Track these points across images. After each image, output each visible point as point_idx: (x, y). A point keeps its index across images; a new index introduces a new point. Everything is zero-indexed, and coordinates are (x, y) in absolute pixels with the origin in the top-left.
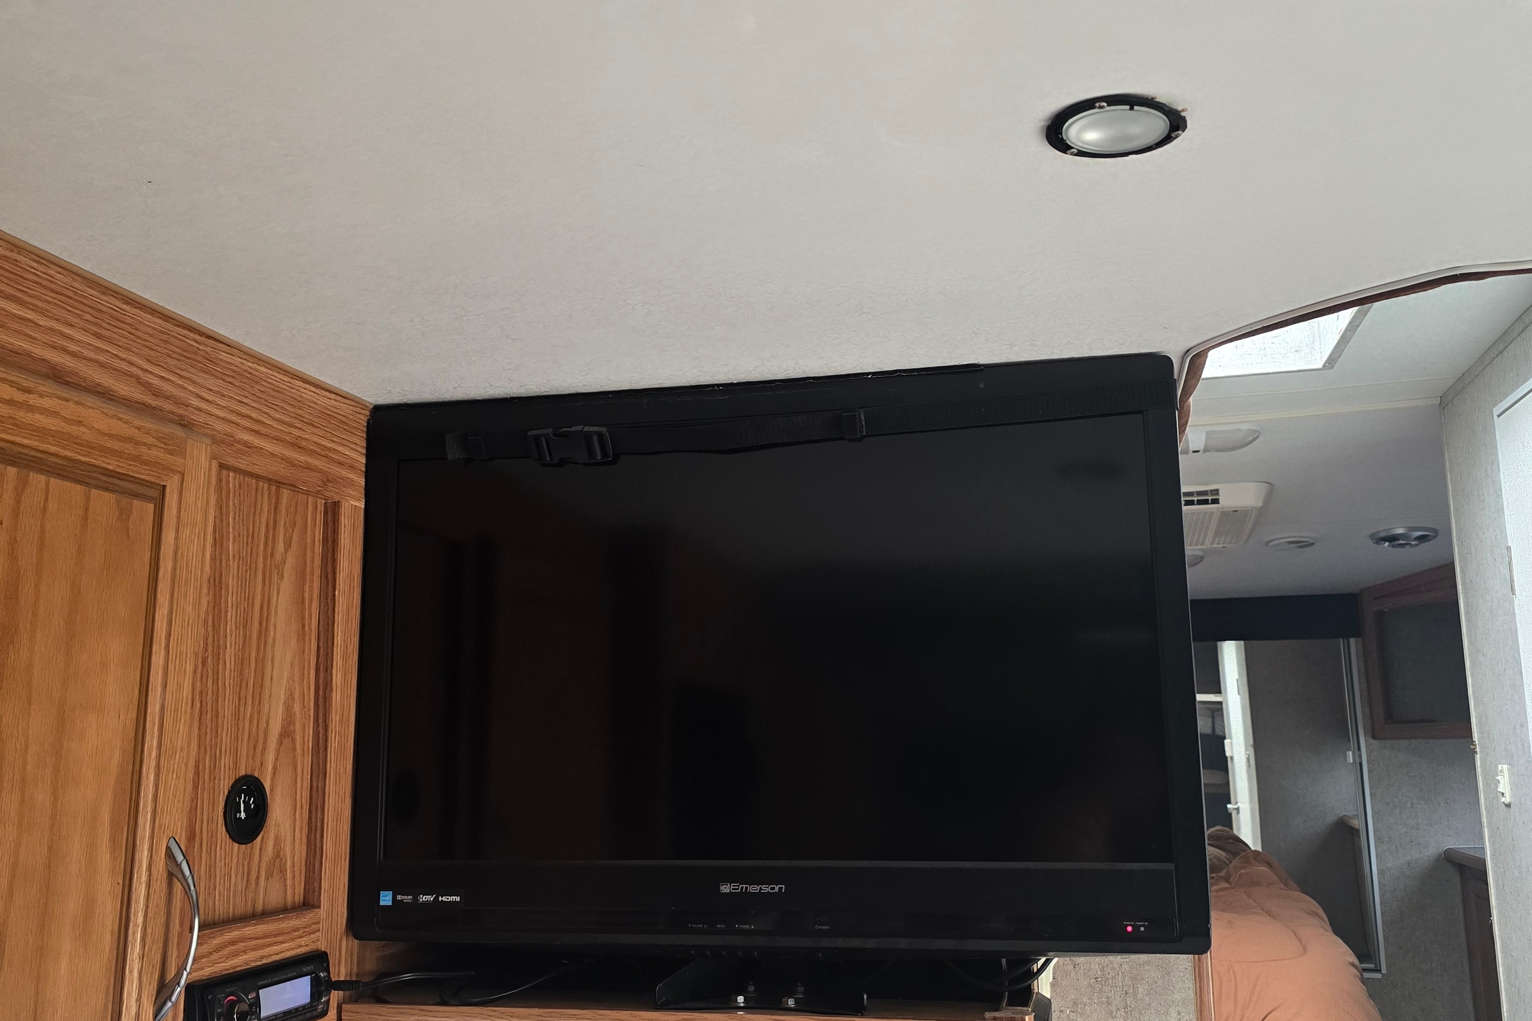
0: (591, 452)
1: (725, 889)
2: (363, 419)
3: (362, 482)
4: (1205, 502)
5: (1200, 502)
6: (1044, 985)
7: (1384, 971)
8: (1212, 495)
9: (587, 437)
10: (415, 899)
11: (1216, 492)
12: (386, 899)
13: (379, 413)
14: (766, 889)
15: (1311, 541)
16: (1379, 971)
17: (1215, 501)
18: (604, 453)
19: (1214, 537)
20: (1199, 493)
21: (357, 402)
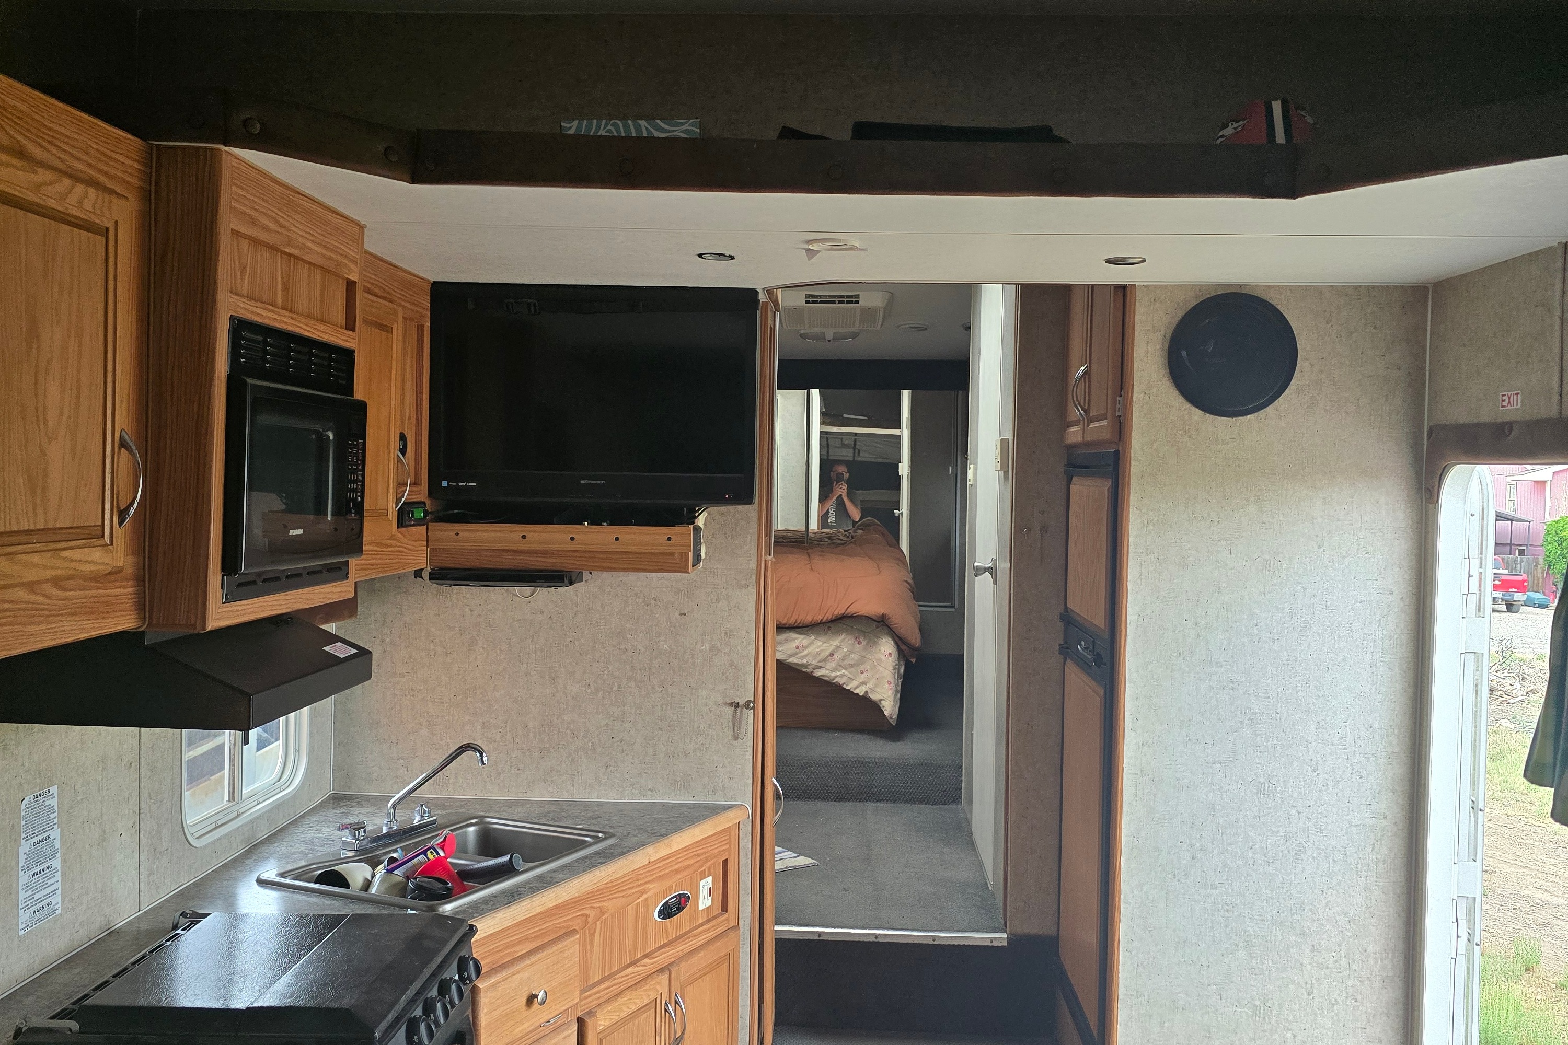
0: (530, 310)
1: (583, 482)
2: (428, 288)
3: (429, 314)
4: (851, 302)
5: (848, 302)
6: (701, 521)
7: (956, 607)
8: (855, 298)
9: (529, 305)
10: (458, 484)
11: (857, 296)
12: (445, 484)
13: (435, 284)
14: (599, 482)
15: (925, 327)
16: (954, 607)
17: (857, 302)
18: (535, 310)
19: (860, 323)
20: (848, 297)
21: (428, 281)
